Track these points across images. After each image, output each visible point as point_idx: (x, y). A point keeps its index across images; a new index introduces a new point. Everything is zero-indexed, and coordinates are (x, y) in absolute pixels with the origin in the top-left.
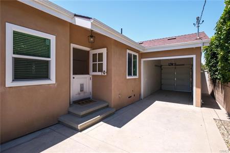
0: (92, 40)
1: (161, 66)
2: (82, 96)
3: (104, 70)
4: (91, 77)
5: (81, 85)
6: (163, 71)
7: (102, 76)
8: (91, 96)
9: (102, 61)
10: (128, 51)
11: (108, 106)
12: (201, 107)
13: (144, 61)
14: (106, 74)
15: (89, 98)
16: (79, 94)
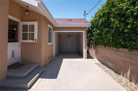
0: (27, 14)
1: (60, 36)
2: (14, 61)
3: (35, 39)
4: (20, 44)
5: (12, 51)
6: (61, 39)
7: (33, 43)
8: (20, 61)
9: (34, 31)
10: (49, 26)
11: (38, 67)
12: (87, 59)
13: (55, 33)
14: (37, 42)
15: (18, 63)
16: (11, 60)
